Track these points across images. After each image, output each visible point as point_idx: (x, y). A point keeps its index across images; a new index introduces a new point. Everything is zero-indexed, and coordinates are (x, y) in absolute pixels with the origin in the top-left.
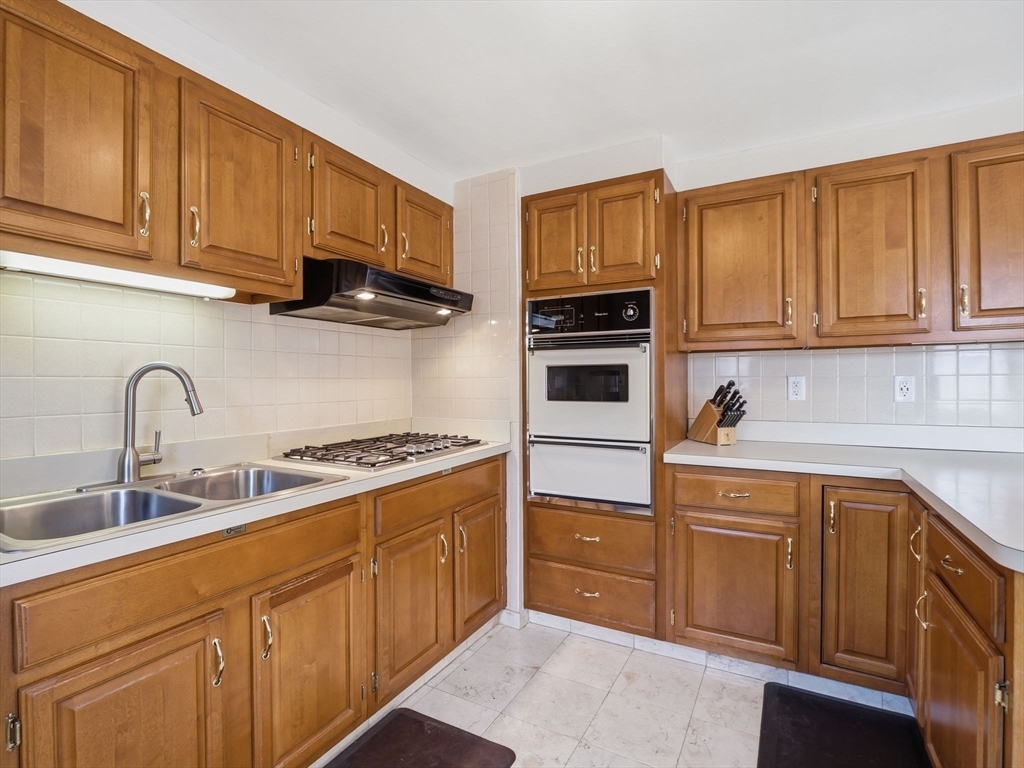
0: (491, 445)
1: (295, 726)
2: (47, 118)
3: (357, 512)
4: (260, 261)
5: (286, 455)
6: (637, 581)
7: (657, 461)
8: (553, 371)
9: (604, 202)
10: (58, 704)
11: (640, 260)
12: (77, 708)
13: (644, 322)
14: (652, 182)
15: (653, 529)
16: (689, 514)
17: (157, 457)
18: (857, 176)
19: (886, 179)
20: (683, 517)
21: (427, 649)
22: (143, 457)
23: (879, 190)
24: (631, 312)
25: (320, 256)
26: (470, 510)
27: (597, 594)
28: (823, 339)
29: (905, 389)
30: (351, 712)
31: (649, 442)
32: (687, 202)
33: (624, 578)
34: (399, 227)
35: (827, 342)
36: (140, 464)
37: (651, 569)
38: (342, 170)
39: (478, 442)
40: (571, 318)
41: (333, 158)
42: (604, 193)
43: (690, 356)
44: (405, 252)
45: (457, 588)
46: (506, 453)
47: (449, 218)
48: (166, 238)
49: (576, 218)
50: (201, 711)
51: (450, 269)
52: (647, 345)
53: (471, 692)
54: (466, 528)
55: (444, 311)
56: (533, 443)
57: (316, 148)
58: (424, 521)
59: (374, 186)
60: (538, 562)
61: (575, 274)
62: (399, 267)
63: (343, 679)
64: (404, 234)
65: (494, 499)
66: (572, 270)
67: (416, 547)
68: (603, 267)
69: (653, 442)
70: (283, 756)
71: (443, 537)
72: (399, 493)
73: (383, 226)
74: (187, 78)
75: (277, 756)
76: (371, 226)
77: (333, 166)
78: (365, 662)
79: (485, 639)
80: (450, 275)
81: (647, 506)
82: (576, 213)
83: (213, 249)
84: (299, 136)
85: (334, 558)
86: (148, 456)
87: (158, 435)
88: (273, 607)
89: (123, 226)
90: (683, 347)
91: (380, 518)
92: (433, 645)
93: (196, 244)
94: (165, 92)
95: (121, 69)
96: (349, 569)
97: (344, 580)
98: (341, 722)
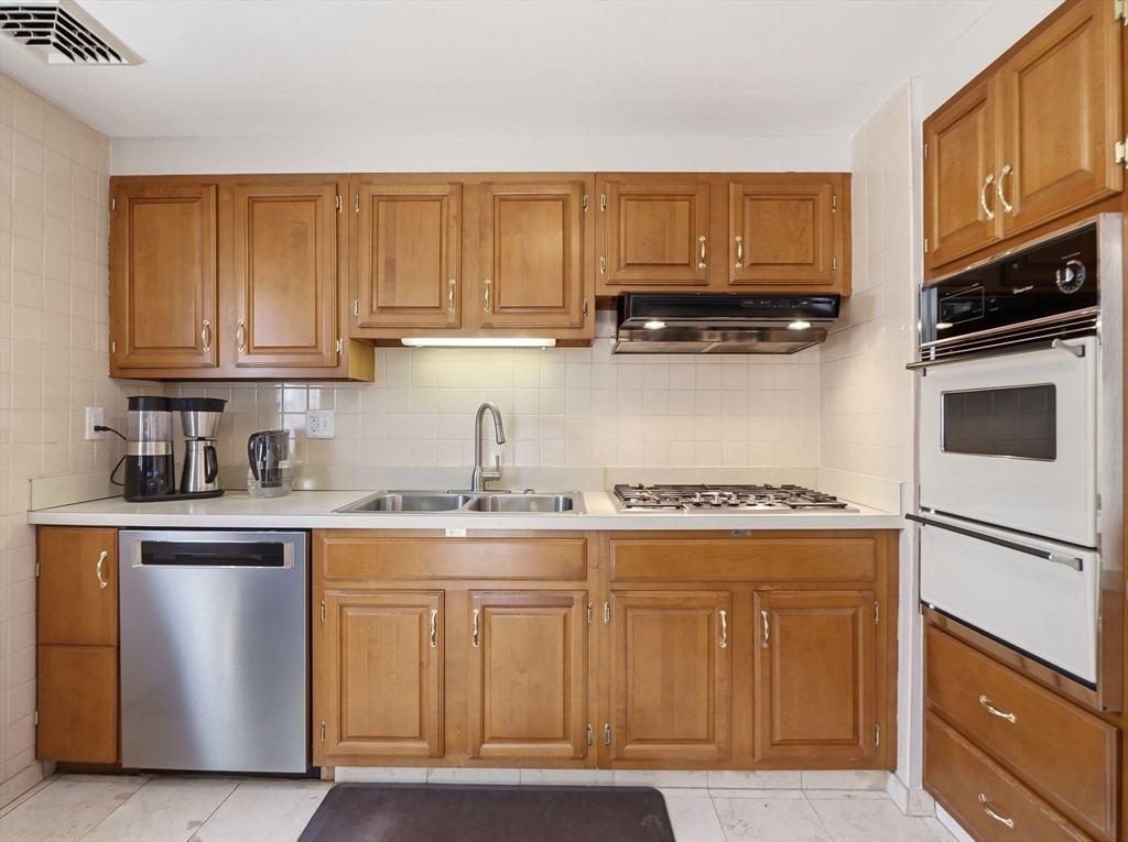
0: (863, 512)
1: (504, 721)
2: (398, 251)
3: (585, 551)
4: (546, 311)
8: (951, 401)
9: (1023, 72)
10: (341, 607)
11: (1085, 163)
12: (350, 615)
13: (1088, 293)
15: (1113, 741)
17: (497, 475)
21: (692, 741)
22: (486, 474)
24: (1069, 276)
25: (615, 292)
26: (789, 595)
27: (1009, 823)
30: (571, 746)
31: (1090, 543)
34: (732, 231)
36: (485, 482)
38: (639, 198)
39: (843, 506)
40: (979, 300)
41: (628, 188)
42: (1025, 57)
44: (741, 260)
45: (758, 692)
46: (897, 531)
47: (839, 191)
48: (471, 309)
49: (986, 124)
50: (425, 659)
51: (838, 262)
52: (1088, 341)
53: (739, 828)
54: (777, 617)
55: (800, 325)
56: (925, 521)
57: (608, 185)
58: (694, 586)
59: (689, 197)
60: (937, 722)
61: (985, 225)
62: (731, 280)
63: (560, 707)
64: (739, 239)
65: (855, 594)
66: (980, 218)
67: (674, 613)
68: (1024, 199)
69: (1105, 547)
70: (494, 739)
71: (723, 613)
72: (645, 543)
73: (702, 239)
74: (485, 180)
75: (487, 736)
76: (682, 243)
77: (630, 197)
78: (594, 708)
79: (838, 794)
80: (840, 271)
81: (1092, 687)
82: (986, 117)
83: (504, 309)
84: (590, 183)
85: (555, 586)
86: (491, 474)
87: (497, 459)
88: (485, 606)
89: (441, 306)
91: (613, 562)
92: (704, 740)
93: (489, 309)
94: (471, 200)
95: (439, 199)
96: (567, 602)
97: (563, 611)
98: (555, 747)
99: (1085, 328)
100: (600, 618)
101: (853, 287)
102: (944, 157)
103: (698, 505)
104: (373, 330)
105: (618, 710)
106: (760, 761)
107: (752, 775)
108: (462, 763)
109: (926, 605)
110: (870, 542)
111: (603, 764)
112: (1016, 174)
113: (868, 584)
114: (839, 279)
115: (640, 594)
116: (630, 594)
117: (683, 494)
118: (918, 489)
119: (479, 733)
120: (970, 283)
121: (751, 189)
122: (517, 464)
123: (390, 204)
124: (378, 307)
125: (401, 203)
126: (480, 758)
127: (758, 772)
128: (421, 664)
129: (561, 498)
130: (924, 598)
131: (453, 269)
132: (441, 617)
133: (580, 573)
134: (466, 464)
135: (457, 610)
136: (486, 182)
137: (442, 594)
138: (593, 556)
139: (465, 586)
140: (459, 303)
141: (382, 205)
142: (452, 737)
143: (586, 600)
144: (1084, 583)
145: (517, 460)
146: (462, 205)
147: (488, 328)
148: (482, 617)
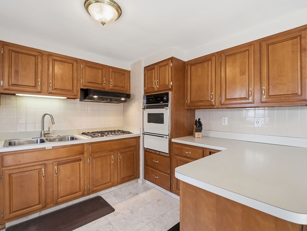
0: (135, 134)
1: (64, 192)
2: (19, 68)
3: (84, 147)
4: (68, 91)
6: (166, 175)
7: (170, 141)
8: (149, 115)
9: (160, 67)
10: (10, 175)
11: (167, 83)
12: (13, 176)
13: (167, 101)
14: (170, 61)
15: (170, 160)
16: (178, 157)
17: (49, 132)
18: (232, 53)
19: (240, 52)
20: (176, 157)
21: (107, 183)
22: (45, 132)
23: (238, 56)
24: (165, 98)
25: (85, 88)
26: (124, 151)
27: (158, 177)
28: (223, 106)
29: (257, 122)
30: (81, 193)
31: (168, 135)
32: (187, 64)
33: (163, 173)
34: (110, 78)
35: (224, 106)
36: (45, 134)
37: (169, 172)
38: (91, 67)
39: (131, 133)
40: (153, 99)
41: (88, 65)
42: (160, 65)
43: (196, 110)
44: (112, 85)
45: (119, 170)
46: (140, 137)
47: (129, 74)
48: (45, 88)
49: (154, 72)
50: (40, 183)
51: (128, 87)
52: (168, 108)
53: (117, 196)
54: (122, 155)
55: (123, 99)
56: (145, 134)
57: (84, 63)
58: (107, 152)
59: (102, 69)
60: (146, 167)
61: (154, 88)
62: (110, 88)
63: (78, 184)
64: (111, 80)
65: (134, 148)
66: (153, 87)
67: (103, 158)
68: (160, 86)
69: (169, 135)
70: (61, 197)
71: (112, 156)
72: (97, 144)
73: (104, 79)
74: (50, 54)
75: (59, 197)
76: (100, 79)
77: (89, 66)
78: (86, 182)
79: (131, 185)
80: (129, 89)
81: (168, 154)
82: (154, 71)
83: (56, 89)
84: (79, 61)
85: (76, 157)
86: (47, 132)
87: (49, 128)
88: (58, 165)
89: (35, 87)
90: (186, 108)
91: (90, 149)
92: (109, 182)
93: (51, 89)
94: (45, 58)
95: (35, 56)
96: (80, 160)
97: (79, 162)
98: (78, 194)
99: (167, 106)
100: (87, 162)
102: (148, 75)
103: (106, 135)
104: (9, 91)
105: (92, 181)
106: (119, 183)
107: (117, 187)
108: (52, 206)
109: (144, 148)
110: (136, 139)
111: (88, 194)
112: (158, 81)
113: (135, 146)
115: (96, 155)
116: (94, 156)
117: (102, 133)
118: (143, 129)
119: (57, 197)
120: (152, 96)
121: (114, 70)
122: (53, 129)
123: (17, 54)
124: (12, 84)
125: (21, 54)
126: (58, 203)
127: (118, 186)
128: (39, 184)
129: (69, 137)
130: (144, 147)
131: (39, 76)
132: (45, 170)
133: (82, 153)
134: (37, 130)
135: (50, 168)
136: (50, 55)
137: (45, 164)
138: (86, 149)
139: (52, 161)
140: (41, 86)
141: (13, 53)
142: (49, 201)
143: (84, 159)
144: (167, 140)
145: (53, 128)
146: (42, 59)
147: (50, 94)
148: (57, 168)
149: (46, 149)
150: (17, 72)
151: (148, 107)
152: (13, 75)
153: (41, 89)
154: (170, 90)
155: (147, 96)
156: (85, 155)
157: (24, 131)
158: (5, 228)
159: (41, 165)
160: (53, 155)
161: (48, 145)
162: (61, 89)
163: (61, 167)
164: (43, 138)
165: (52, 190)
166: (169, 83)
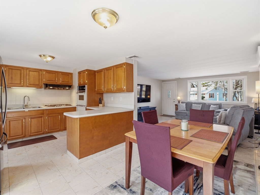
1: (34, 131)
2: (13, 76)
3: (44, 111)
4: (37, 85)
5: (45, 106)
8: (79, 96)
10: (9, 121)
12: (11, 122)
13: (85, 90)
14: (86, 71)
17: (27, 105)
21: (56, 129)
22: (25, 105)
25: (46, 83)
30: (42, 132)
31: (85, 105)
32: (96, 72)
39: (71, 105)
40: (81, 88)
42: (83, 72)
44: (61, 81)
46: (76, 107)
47: (71, 75)
48: (25, 84)
49: (81, 75)
55: (67, 88)
56: (78, 106)
57: (45, 71)
58: (56, 114)
59: (55, 74)
61: (81, 83)
62: (60, 83)
63: (41, 128)
64: (61, 79)
67: (54, 117)
68: (83, 82)
70: (32, 133)
71: (59, 116)
73: (56, 78)
76: (54, 78)
77: (48, 73)
83: (30, 84)
84: (42, 70)
85: (40, 116)
86: (26, 105)
87: (27, 103)
88: (31, 119)
89: (20, 84)
90: (96, 92)
91: (47, 112)
92: (58, 129)
93: (28, 84)
94: (25, 71)
95: (20, 70)
96: (42, 117)
97: (41, 118)
98: (40, 133)
99: (85, 92)
101: (73, 84)
102: (79, 76)
105: (48, 127)
106: (63, 130)
108: (28, 137)
110: (74, 108)
111: (46, 133)
114: (71, 83)
116: (49, 115)
117: (54, 106)
118: (77, 103)
119: (30, 132)
121: (62, 73)
123: (12, 70)
124: (10, 83)
125: (14, 70)
126: (31, 135)
128: (22, 126)
129: (38, 107)
131: (22, 79)
132: (25, 121)
133: (43, 114)
134: (21, 104)
135: (27, 120)
136: (27, 69)
137: (25, 118)
138: (45, 112)
139: (28, 117)
140: (23, 83)
141: (10, 70)
142: (27, 134)
143: (44, 117)
144: (85, 108)
145: (30, 103)
146: (23, 71)
147: (28, 87)
148: (31, 120)
149: (25, 111)
150: (12, 78)
151: (80, 92)
152: (10, 79)
153: (23, 85)
154: (86, 84)
155: (79, 87)
156: (45, 115)
157: (15, 104)
158: (7, 144)
159: (23, 118)
160: (28, 114)
161: (26, 110)
162: (33, 85)
163: (32, 120)
164: (24, 107)
165: (28, 129)
166: (86, 81)
